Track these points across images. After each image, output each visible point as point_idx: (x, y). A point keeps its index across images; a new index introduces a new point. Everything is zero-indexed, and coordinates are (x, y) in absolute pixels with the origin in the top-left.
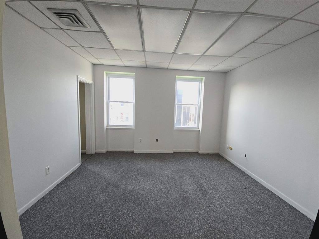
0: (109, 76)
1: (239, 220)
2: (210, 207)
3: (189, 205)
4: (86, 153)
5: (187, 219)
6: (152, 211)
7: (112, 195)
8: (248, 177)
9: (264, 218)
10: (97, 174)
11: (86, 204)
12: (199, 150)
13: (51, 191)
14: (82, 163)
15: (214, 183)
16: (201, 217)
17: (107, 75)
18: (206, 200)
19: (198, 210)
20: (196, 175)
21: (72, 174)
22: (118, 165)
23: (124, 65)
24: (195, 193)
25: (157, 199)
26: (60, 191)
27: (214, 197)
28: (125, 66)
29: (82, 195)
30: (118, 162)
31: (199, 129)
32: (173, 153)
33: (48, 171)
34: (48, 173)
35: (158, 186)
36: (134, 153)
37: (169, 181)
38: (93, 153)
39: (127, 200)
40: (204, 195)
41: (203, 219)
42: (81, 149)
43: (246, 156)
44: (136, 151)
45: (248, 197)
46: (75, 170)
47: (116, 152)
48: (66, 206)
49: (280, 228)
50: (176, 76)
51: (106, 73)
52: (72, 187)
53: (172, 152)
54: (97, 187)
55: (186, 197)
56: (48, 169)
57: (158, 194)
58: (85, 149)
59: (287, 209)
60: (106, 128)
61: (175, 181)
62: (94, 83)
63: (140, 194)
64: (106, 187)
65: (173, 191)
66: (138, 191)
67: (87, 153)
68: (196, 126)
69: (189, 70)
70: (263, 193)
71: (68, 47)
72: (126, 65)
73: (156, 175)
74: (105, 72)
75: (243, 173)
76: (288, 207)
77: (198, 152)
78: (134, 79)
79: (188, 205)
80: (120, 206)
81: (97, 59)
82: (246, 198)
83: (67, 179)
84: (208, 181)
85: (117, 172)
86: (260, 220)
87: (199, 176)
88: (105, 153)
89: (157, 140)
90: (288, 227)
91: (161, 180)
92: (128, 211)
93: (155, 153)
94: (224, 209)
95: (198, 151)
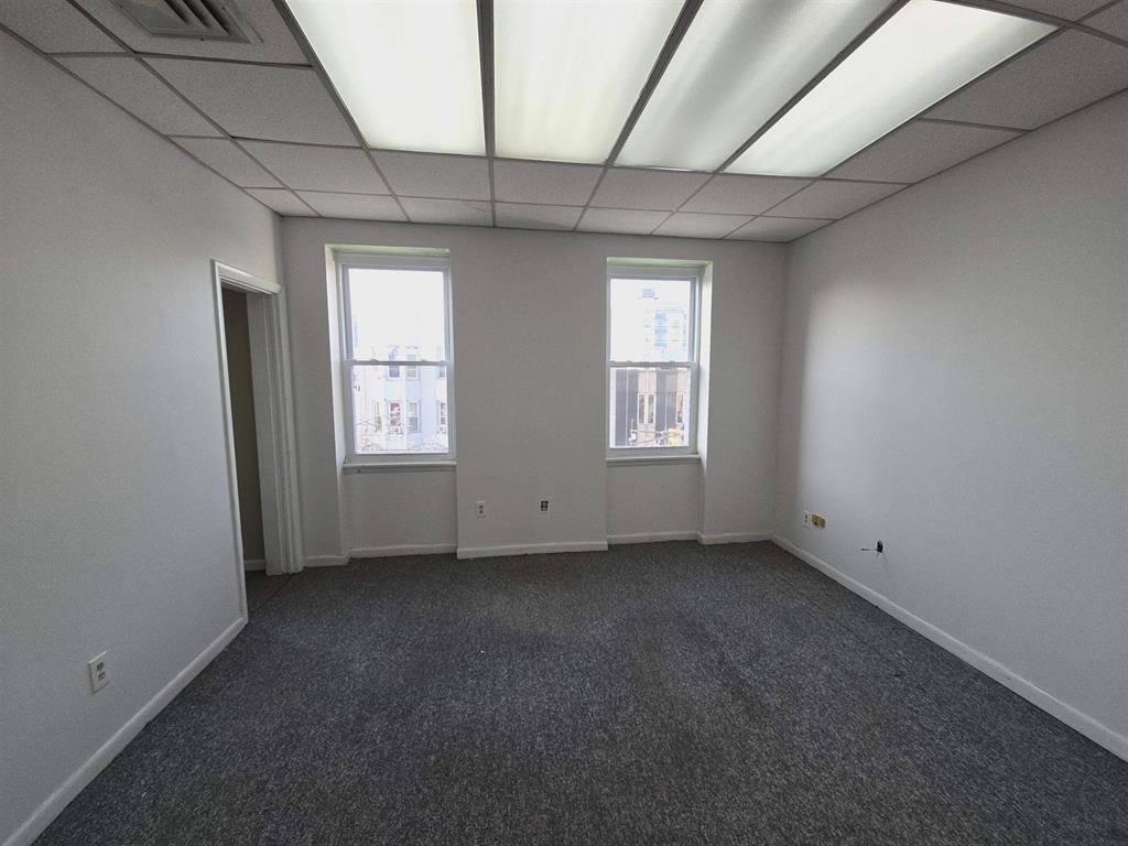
0: (345, 262)
1: (909, 815)
2: (787, 768)
3: (707, 767)
4: (264, 571)
5: (710, 836)
6: (563, 813)
7: (386, 753)
8: (897, 626)
9: (995, 795)
10: (318, 663)
11: (278, 807)
12: (699, 533)
13: (121, 754)
14: (250, 617)
15: (780, 660)
16: (764, 819)
17: (336, 258)
18: (766, 739)
19: (745, 790)
20: (706, 635)
21: (211, 669)
22: (402, 613)
23: (405, 219)
24: (719, 710)
25: (577, 756)
26: (158, 754)
27: (795, 723)
28: (409, 223)
29: (256, 766)
30: (400, 600)
31: (697, 453)
32: (606, 548)
33: (101, 676)
34: (98, 684)
35: (571, 693)
36: (459, 557)
37: (610, 667)
38: (292, 570)
39: (453, 772)
40: (752, 718)
41: (774, 828)
42: (245, 558)
43: (880, 548)
44: (464, 551)
45: (917, 712)
46: (223, 652)
47: (385, 557)
48: (189, 827)
49: (1057, 826)
50: (608, 259)
51: (335, 252)
52: (210, 729)
53: (602, 544)
54: (319, 722)
55: (687, 735)
56: (100, 666)
57: (575, 730)
58: (262, 555)
59: (1063, 744)
60: (344, 469)
61: (633, 665)
62: (287, 291)
63: (503, 734)
64: (360, 719)
65: (631, 709)
66: (494, 726)
67: (269, 574)
68: (686, 443)
69: (655, 233)
70: (965, 688)
71: (167, 138)
72: (413, 220)
73: (555, 646)
74: (328, 248)
75: (874, 613)
76: (1065, 739)
77: (696, 541)
78: (445, 272)
79: (702, 768)
80: (423, 805)
81: (293, 191)
82: (912, 718)
83: (187, 696)
84: (758, 656)
85: (398, 644)
86: (985, 805)
87: (721, 635)
88: (346, 567)
89: (544, 505)
90: (1083, 820)
91: (577, 664)
92: (461, 825)
93: (541, 555)
94: (844, 776)
95: (696, 535)
